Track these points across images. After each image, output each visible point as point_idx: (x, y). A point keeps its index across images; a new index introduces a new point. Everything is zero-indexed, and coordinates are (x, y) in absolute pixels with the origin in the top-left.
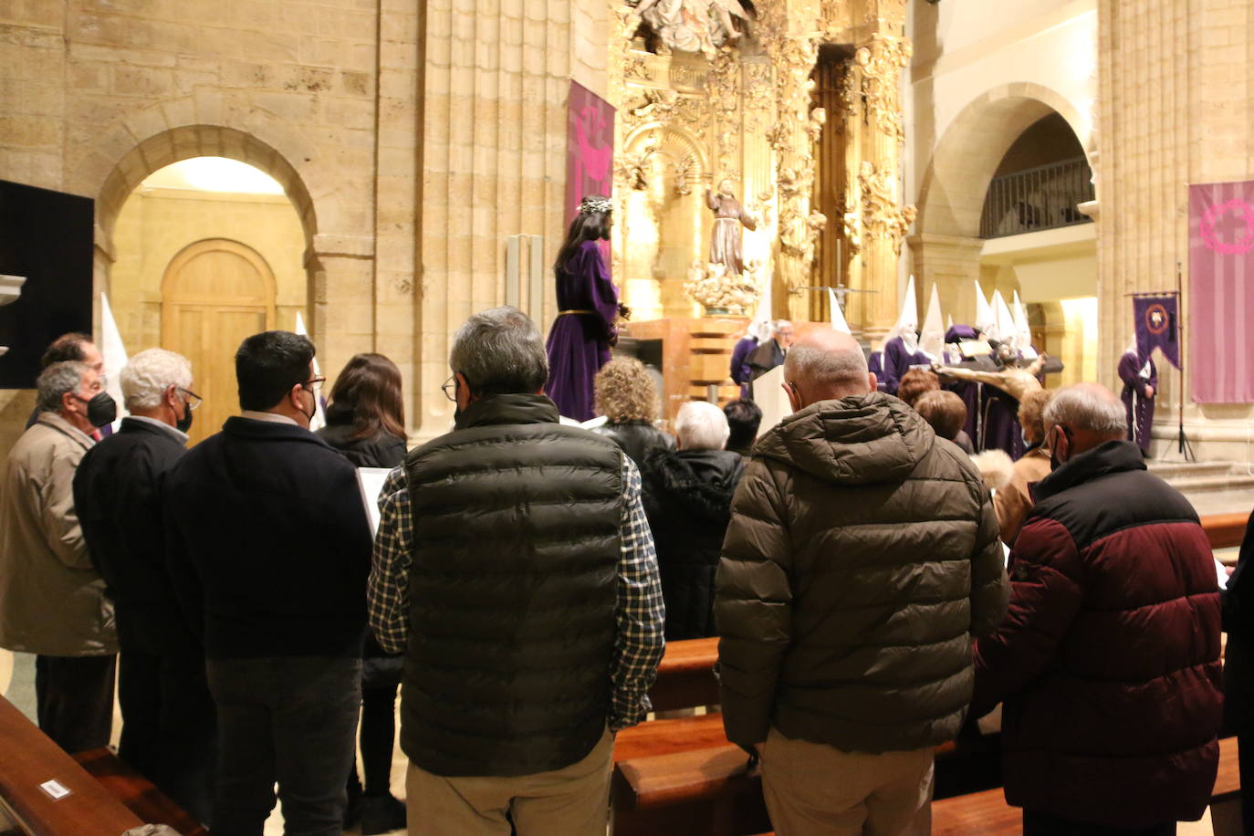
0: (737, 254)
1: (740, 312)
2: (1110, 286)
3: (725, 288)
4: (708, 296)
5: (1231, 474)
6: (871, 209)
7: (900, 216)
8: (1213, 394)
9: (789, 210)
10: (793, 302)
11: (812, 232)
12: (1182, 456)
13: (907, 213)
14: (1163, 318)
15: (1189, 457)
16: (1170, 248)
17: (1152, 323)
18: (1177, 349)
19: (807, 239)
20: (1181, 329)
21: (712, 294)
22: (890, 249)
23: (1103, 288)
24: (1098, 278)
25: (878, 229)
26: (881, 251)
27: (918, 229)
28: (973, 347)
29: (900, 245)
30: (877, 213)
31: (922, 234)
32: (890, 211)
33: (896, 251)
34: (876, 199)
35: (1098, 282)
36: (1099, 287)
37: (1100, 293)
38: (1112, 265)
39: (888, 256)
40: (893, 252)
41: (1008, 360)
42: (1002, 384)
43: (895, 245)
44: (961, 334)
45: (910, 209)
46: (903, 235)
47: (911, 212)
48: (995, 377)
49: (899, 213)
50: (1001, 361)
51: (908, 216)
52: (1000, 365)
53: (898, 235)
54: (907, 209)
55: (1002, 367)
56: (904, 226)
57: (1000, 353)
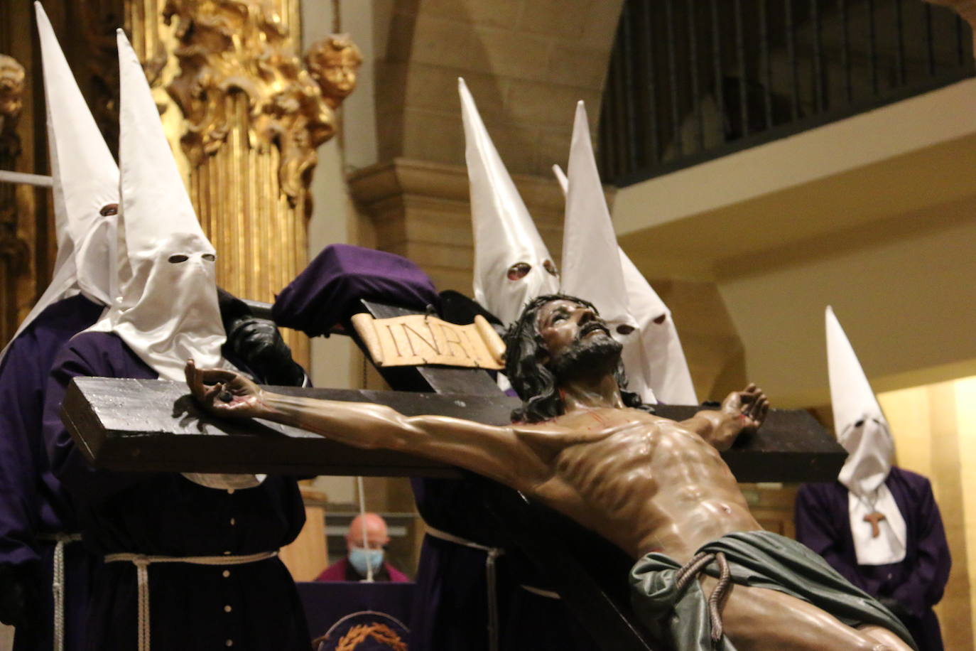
6: (197, 48)
7: (303, 74)
13: (323, 60)
22: (270, 189)
25: (224, 118)
26: (236, 193)
27: (390, 146)
28: (424, 331)
29: (306, 177)
30: (219, 60)
31: (399, 161)
32: (262, 53)
33: (292, 194)
34: (215, 13)
39: (262, 212)
40: (280, 197)
41: (575, 356)
42: (544, 477)
43: (286, 173)
44: (371, 284)
45: (338, 49)
46: (315, 144)
47: (339, 59)
48: (513, 438)
49: (295, 61)
50: (547, 366)
51: (335, 77)
52: (540, 387)
53: (297, 140)
54: (328, 47)
55: (546, 394)
56: (318, 111)
57: (537, 333)
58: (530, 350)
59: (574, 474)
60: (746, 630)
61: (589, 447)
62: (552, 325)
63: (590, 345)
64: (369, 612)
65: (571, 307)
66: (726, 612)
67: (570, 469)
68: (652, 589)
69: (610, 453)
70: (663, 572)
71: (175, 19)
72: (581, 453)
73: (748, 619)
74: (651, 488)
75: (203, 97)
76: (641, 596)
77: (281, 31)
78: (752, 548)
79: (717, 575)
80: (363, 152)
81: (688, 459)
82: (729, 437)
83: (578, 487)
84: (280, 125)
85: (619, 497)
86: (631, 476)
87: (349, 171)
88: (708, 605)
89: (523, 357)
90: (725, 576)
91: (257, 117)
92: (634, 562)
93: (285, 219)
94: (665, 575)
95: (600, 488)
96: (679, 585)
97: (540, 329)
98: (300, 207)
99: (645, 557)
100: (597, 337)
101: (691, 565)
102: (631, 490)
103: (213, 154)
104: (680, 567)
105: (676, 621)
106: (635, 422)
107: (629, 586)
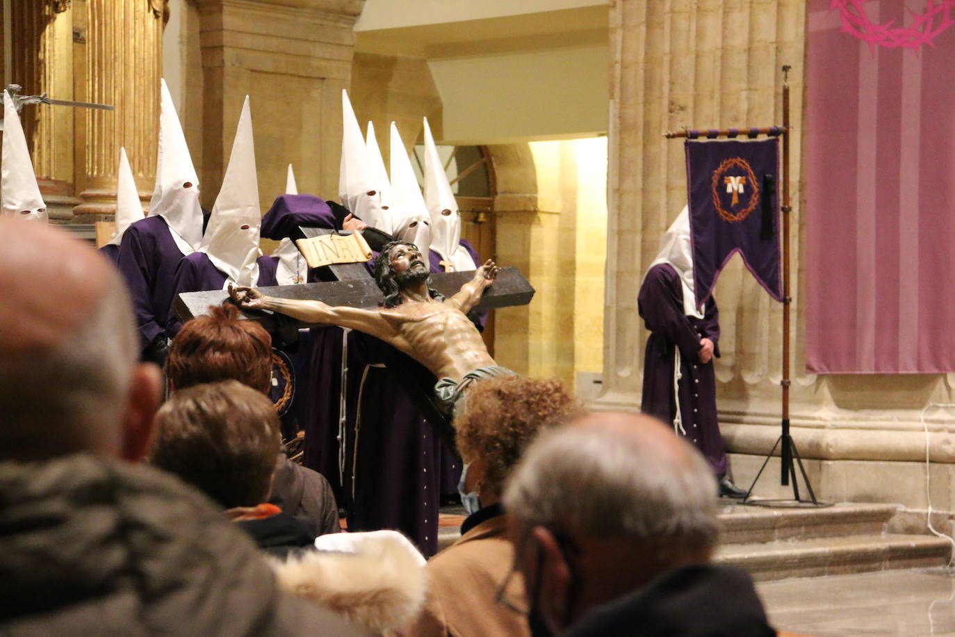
2: (635, 112)
5: (892, 531)
8: (853, 354)
12: (788, 492)
14: (747, 186)
15: (803, 493)
16: (767, 33)
17: (726, 197)
18: (777, 253)
20: (787, 211)
22: (143, 6)
23: (621, 118)
24: (612, 96)
26: (120, 8)
28: (331, 244)
33: (157, 9)
35: (611, 103)
36: (611, 115)
37: (615, 127)
38: (641, 65)
39: (137, 21)
40: (149, 11)
41: (408, 277)
42: (395, 335)
44: (303, 217)
48: (380, 317)
50: (394, 279)
55: (395, 294)
57: (390, 263)
58: (386, 271)
59: (409, 336)
61: (415, 324)
62: (397, 259)
63: (415, 272)
65: (406, 250)
67: (406, 334)
68: (444, 397)
69: (425, 328)
70: (450, 387)
72: (412, 326)
74: (444, 347)
76: (439, 398)
81: (461, 331)
83: (411, 342)
86: (434, 340)
89: (383, 274)
92: (436, 381)
93: (151, 25)
94: (451, 389)
95: (421, 344)
96: (456, 393)
97: (391, 260)
98: (161, 15)
99: (441, 380)
100: (419, 269)
101: (462, 384)
102: (435, 347)
104: (457, 385)
105: (454, 410)
106: (437, 312)
107: (434, 395)
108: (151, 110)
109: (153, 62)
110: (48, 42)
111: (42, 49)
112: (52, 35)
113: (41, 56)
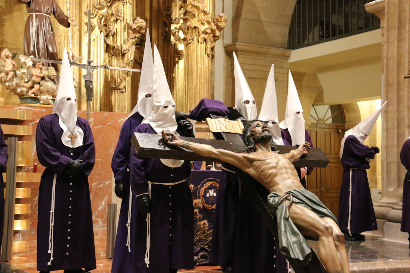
0: (50, 49)
1: (51, 101)
3: (34, 79)
4: (18, 85)
6: (187, 17)
7: (212, 24)
9: (112, 14)
10: (115, 97)
11: (132, 35)
13: (217, 20)
19: (128, 41)
21: (23, 84)
22: (203, 52)
24: (383, 72)
25: (192, 34)
26: (195, 54)
27: (235, 39)
28: (224, 123)
29: (212, 49)
30: (192, 20)
31: (236, 43)
32: (202, 18)
33: (209, 54)
34: (191, 8)
35: (383, 75)
36: (382, 80)
37: (384, 85)
38: (395, 57)
39: (201, 58)
40: (205, 54)
41: (260, 137)
42: (248, 167)
43: (207, 48)
44: (212, 109)
45: (221, 17)
46: (215, 41)
47: (221, 20)
48: (242, 157)
49: (211, 20)
50: (253, 139)
51: (220, 24)
52: (251, 144)
53: (210, 40)
54: (219, 17)
55: (252, 146)
56: (216, 33)
57: (251, 130)
58: (249, 134)
59: (257, 168)
60: (295, 216)
61: (261, 162)
62: (255, 128)
63: (264, 135)
64: (211, 178)
65: (261, 123)
66: (291, 210)
67: (255, 167)
68: (272, 202)
69: (266, 164)
70: (276, 198)
71: (182, 9)
72: (259, 163)
73: (296, 213)
75: (188, 29)
76: (269, 204)
77: (207, 13)
78: (299, 194)
79: (289, 200)
80: (228, 40)
81: (286, 168)
82: (298, 158)
83: (257, 172)
84: (206, 36)
85: (267, 176)
86: (270, 171)
87: (225, 45)
88: (286, 208)
89: (247, 136)
90: (291, 201)
91: (201, 34)
93: (206, 60)
94: (276, 199)
95: (263, 173)
96: (279, 202)
97: (252, 129)
98: (211, 56)
99: (272, 193)
100: (266, 133)
101: (283, 197)
102: (270, 175)
103: (190, 43)
104: (280, 197)
105: (277, 211)
106: (273, 157)
107: (266, 201)
108: (206, 90)
109: (207, 73)
110: (176, 70)
111: (174, 73)
112: (178, 68)
113: (174, 75)
